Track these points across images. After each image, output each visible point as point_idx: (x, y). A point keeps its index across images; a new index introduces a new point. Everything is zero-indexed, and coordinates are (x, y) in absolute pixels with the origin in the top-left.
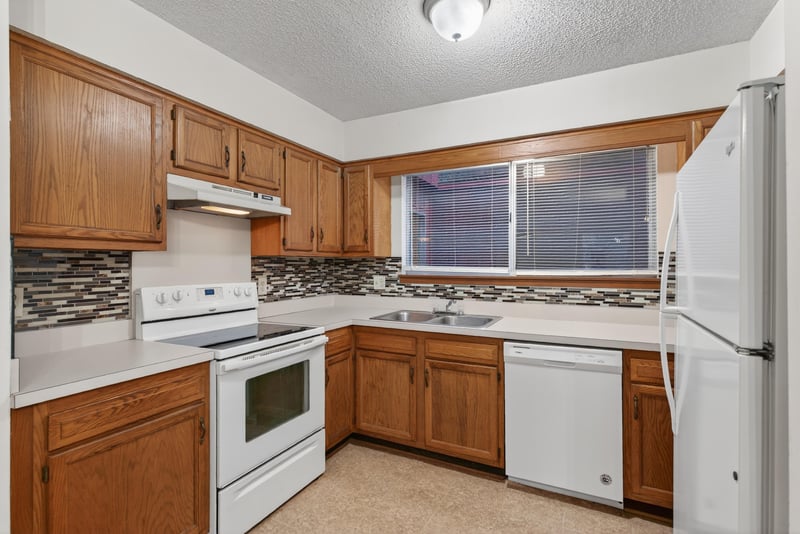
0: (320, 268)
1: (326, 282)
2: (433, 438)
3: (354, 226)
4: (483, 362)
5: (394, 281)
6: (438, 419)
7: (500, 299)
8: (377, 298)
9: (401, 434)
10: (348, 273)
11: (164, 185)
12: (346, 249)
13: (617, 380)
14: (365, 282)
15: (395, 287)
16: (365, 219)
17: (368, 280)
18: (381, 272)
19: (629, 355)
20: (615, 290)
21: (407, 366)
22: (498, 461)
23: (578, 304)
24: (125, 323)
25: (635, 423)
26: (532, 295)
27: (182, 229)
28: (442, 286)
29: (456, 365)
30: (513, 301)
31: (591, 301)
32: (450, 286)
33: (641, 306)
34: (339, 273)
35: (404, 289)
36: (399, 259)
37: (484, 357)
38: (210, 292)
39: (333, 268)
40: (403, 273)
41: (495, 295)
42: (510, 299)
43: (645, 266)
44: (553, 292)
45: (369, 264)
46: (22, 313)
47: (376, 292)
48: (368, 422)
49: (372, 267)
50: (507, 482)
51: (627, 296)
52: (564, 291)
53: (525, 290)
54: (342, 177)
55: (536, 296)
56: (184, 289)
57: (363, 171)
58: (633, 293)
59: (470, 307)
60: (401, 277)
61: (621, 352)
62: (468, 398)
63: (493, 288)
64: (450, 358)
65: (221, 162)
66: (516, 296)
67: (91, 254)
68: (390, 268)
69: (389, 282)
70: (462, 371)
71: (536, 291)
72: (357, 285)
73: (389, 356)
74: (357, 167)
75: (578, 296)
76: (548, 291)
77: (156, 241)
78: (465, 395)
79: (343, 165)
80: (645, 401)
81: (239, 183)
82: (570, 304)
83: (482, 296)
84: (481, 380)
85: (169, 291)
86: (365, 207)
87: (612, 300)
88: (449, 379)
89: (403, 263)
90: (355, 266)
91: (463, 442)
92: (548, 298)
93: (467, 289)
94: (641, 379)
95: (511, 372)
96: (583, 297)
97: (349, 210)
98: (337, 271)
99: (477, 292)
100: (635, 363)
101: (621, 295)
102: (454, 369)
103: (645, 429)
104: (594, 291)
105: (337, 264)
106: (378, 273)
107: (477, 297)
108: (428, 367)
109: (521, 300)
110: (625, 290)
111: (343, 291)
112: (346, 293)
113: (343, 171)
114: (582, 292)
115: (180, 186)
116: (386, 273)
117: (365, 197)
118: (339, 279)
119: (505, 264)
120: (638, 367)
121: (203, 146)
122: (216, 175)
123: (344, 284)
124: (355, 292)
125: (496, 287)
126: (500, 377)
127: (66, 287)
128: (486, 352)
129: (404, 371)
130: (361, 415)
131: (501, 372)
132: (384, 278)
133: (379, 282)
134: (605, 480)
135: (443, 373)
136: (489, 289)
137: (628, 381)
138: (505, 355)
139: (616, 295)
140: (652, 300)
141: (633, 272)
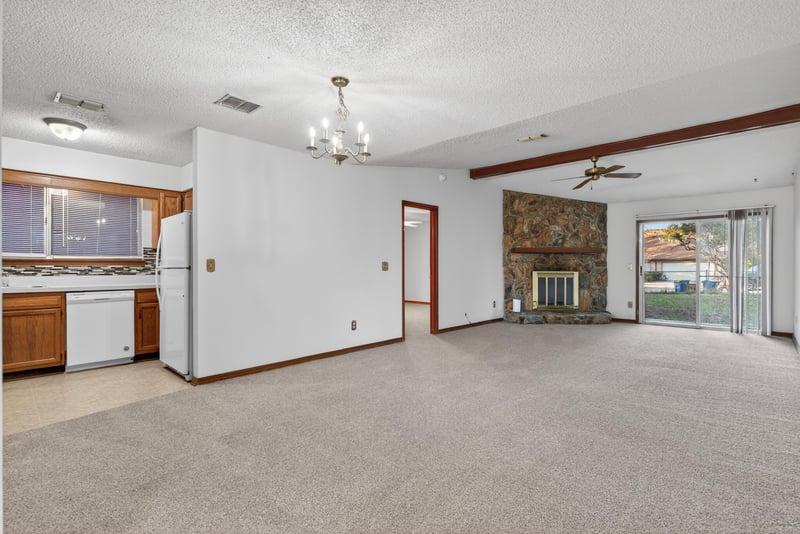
4: (50, 307)
7: (40, 274)
13: (131, 304)
19: (137, 291)
20: (121, 266)
22: (61, 362)
23: (99, 275)
25: (140, 321)
26: (66, 271)
30: (52, 275)
31: (108, 273)
33: (134, 274)
37: (52, 304)
41: (36, 272)
42: (49, 274)
43: (136, 255)
44: (82, 268)
50: (65, 372)
51: (128, 269)
52: (90, 268)
53: (62, 268)
55: (70, 271)
58: (130, 268)
61: (133, 291)
62: (37, 331)
63: (33, 267)
66: (53, 272)
70: (32, 315)
71: (70, 268)
75: (99, 270)
76: (79, 268)
78: (34, 329)
80: (142, 310)
82: (94, 275)
83: (22, 273)
84: (47, 318)
87: (119, 272)
91: (32, 359)
92: (78, 272)
94: (142, 301)
95: (70, 309)
96: (102, 271)
99: (18, 270)
100: (139, 295)
101: (124, 269)
103: (144, 323)
104: (109, 267)
107: (18, 273)
109: (58, 274)
110: (127, 266)
114: (102, 268)
119: (41, 252)
120: (141, 297)
125: (36, 266)
126: (63, 314)
128: (54, 300)
131: (63, 311)
134: (126, 349)
135: (13, 319)
136: (29, 268)
137: (136, 303)
138: (68, 299)
139: (121, 269)
140: (141, 271)
141: (131, 257)
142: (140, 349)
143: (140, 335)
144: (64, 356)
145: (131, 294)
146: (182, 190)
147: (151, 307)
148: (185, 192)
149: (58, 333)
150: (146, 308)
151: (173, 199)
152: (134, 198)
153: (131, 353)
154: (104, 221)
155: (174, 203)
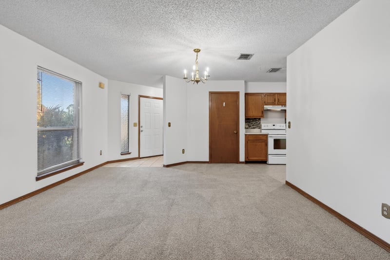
11: (263, 107)
24: (260, 129)
27: (270, 114)
38: (274, 125)
46: (247, 126)
56: (268, 124)
65: (274, 101)
67: (255, 119)
77: (263, 116)
81: (278, 104)
85: (266, 125)
115: (267, 107)
121: (271, 100)
122: (273, 104)
127: (252, 123)
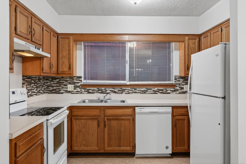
0: (41, 81)
1: (43, 88)
2: (108, 147)
3: (63, 62)
4: (127, 115)
5: (78, 87)
6: (110, 139)
7: (124, 93)
8: (70, 94)
9: (94, 148)
10: (54, 84)
12: (59, 73)
13: (170, 116)
14: (63, 88)
15: (79, 89)
16: (69, 59)
17: (65, 87)
18: (72, 83)
19: (174, 108)
20: (162, 88)
21: (96, 121)
22: (133, 150)
23: (151, 93)
25: (175, 128)
26: (136, 91)
28: (100, 88)
29: (117, 118)
31: (155, 92)
32: (104, 88)
33: (169, 93)
34: (49, 84)
35: (83, 90)
36: (81, 77)
37: (129, 113)
38: (13, 93)
39: (45, 81)
40: (82, 83)
41: (122, 91)
42: (128, 93)
43: (170, 80)
44: (143, 89)
45: (65, 79)
47: (69, 92)
48: (78, 146)
49: (66, 81)
50: (135, 157)
51: (166, 90)
52: (146, 89)
53: (134, 89)
54: (58, 40)
55: (137, 91)
57: (69, 38)
58: (167, 89)
59: (113, 96)
60: (81, 85)
61: (171, 107)
62: (122, 129)
63: (121, 89)
64: (114, 115)
66: (130, 91)
68: (76, 81)
69: (75, 87)
70: (119, 120)
71: (137, 89)
72: (59, 89)
73: (88, 118)
74: (67, 36)
75: (151, 91)
76: (141, 89)
78: (121, 128)
79: (58, 35)
80: (177, 121)
81: (31, 41)
82: (149, 93)
83: (117, 92)
84: (127, 122)
86: (69, 54)
87: (161, 92)
88: (114, 123)
89: (82, 79)
90: (57, 80)
91: (120, 146)
92: (141, 92)
93: (111, 89)
94: (176, 115)
95: (137, 117)
96: (152, 91)
97: (60, 55)
98: (47, 83)
99: (115, 90)
100: (175, 110)
101: (164, 90)
102: (117, 119)
103: (177, 130)
104: (156, 89)
105: (47, 80)
106: (70, 83)
107: (115, 92)
108: (106, 120)
109: (132, 93)
110: (165, 88)
111: (51, 92)
112: (52, 93)
113: (58, 37)
114: (152, 89)
116: (74, 83)
117: (69, 50)
118: (48, 86)
119: (125, 80)
120: (176, 111)
123: (51, 88)
124: (58, 92)
125: (123, 88)
126: (134, 120)
128: (129, 111)
129: (95, 123)
130: (74, 144)
131: (134, 118)
132: (73, 85)
133: (70, 87)
134: (167, 148)
135: (112, 121)
136: (120, 89)
137: (173, 116)
138: (136, 111)
139: (162, 90)
140: (173, 91)
141: (167, 82)
142: (175, 149)
143: (175, 138)
144: (134, 147)
145: (170, 110)
146: (200, 33)
147: (182, 120)
148: (201, 35)
149: (131, 132)
150: (179, 120)
151: (193, 41)
152: (169, 42)
153: (170, 151)
154: (150, 61)
155: (194, 43)
